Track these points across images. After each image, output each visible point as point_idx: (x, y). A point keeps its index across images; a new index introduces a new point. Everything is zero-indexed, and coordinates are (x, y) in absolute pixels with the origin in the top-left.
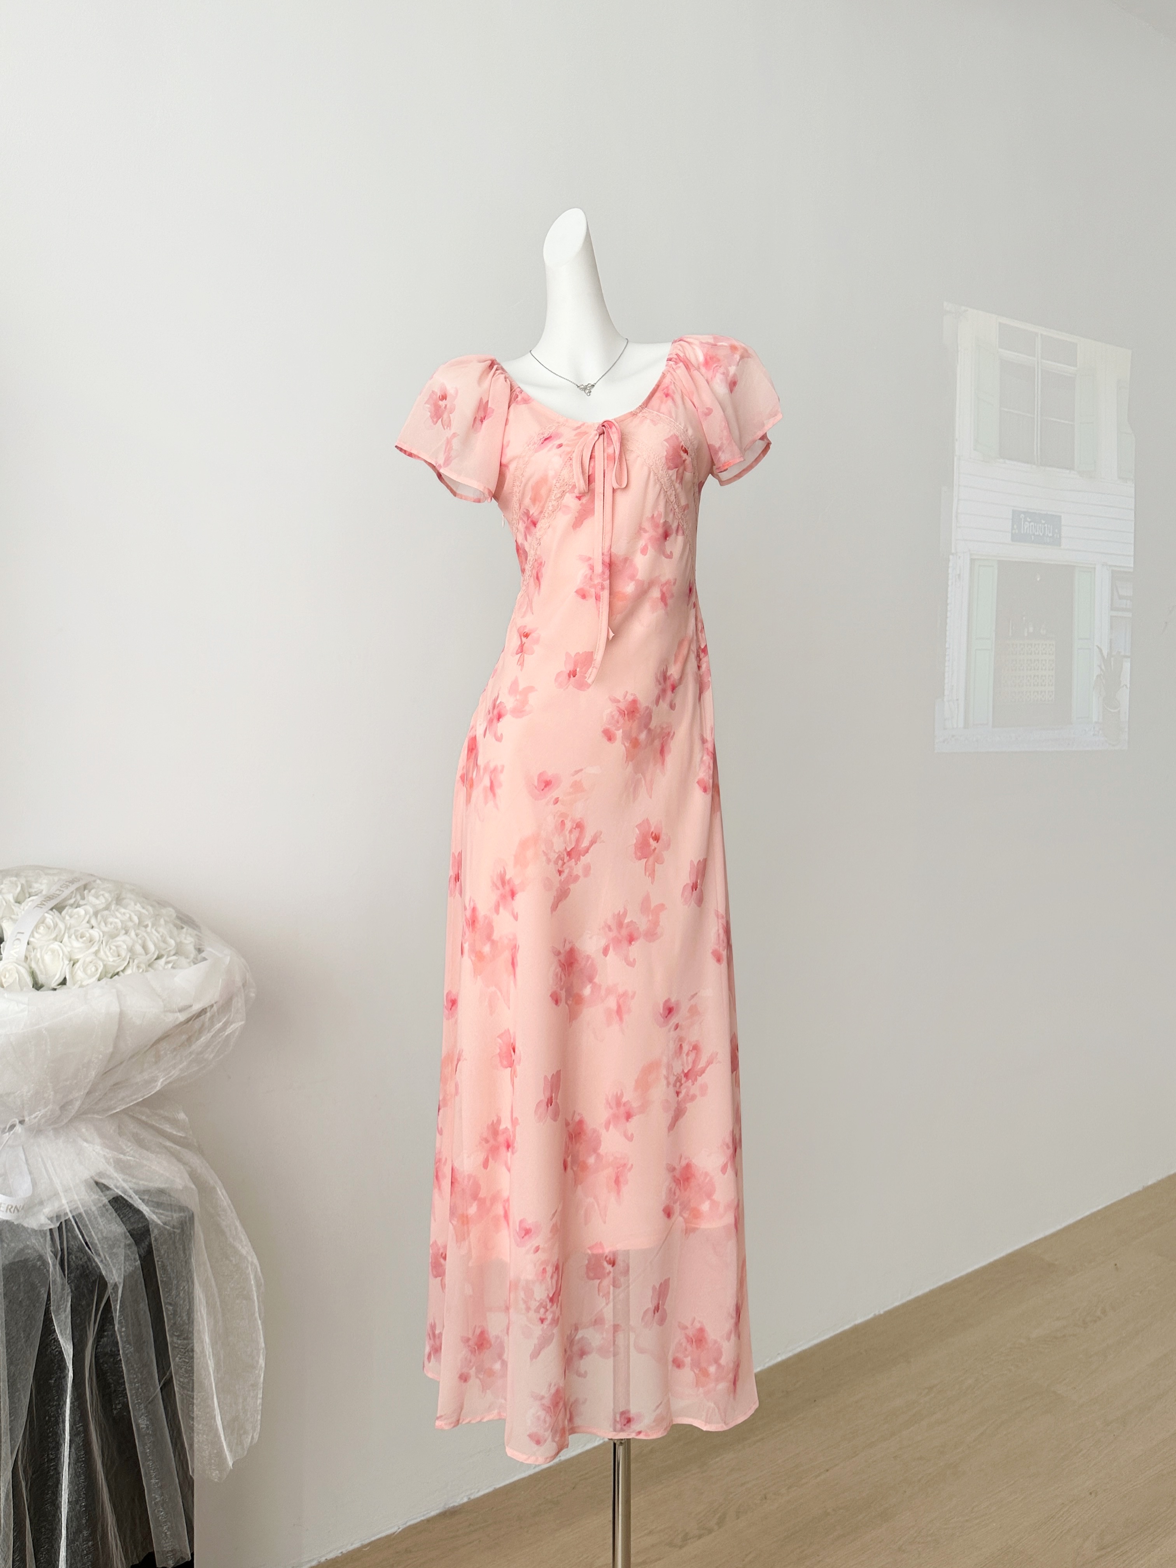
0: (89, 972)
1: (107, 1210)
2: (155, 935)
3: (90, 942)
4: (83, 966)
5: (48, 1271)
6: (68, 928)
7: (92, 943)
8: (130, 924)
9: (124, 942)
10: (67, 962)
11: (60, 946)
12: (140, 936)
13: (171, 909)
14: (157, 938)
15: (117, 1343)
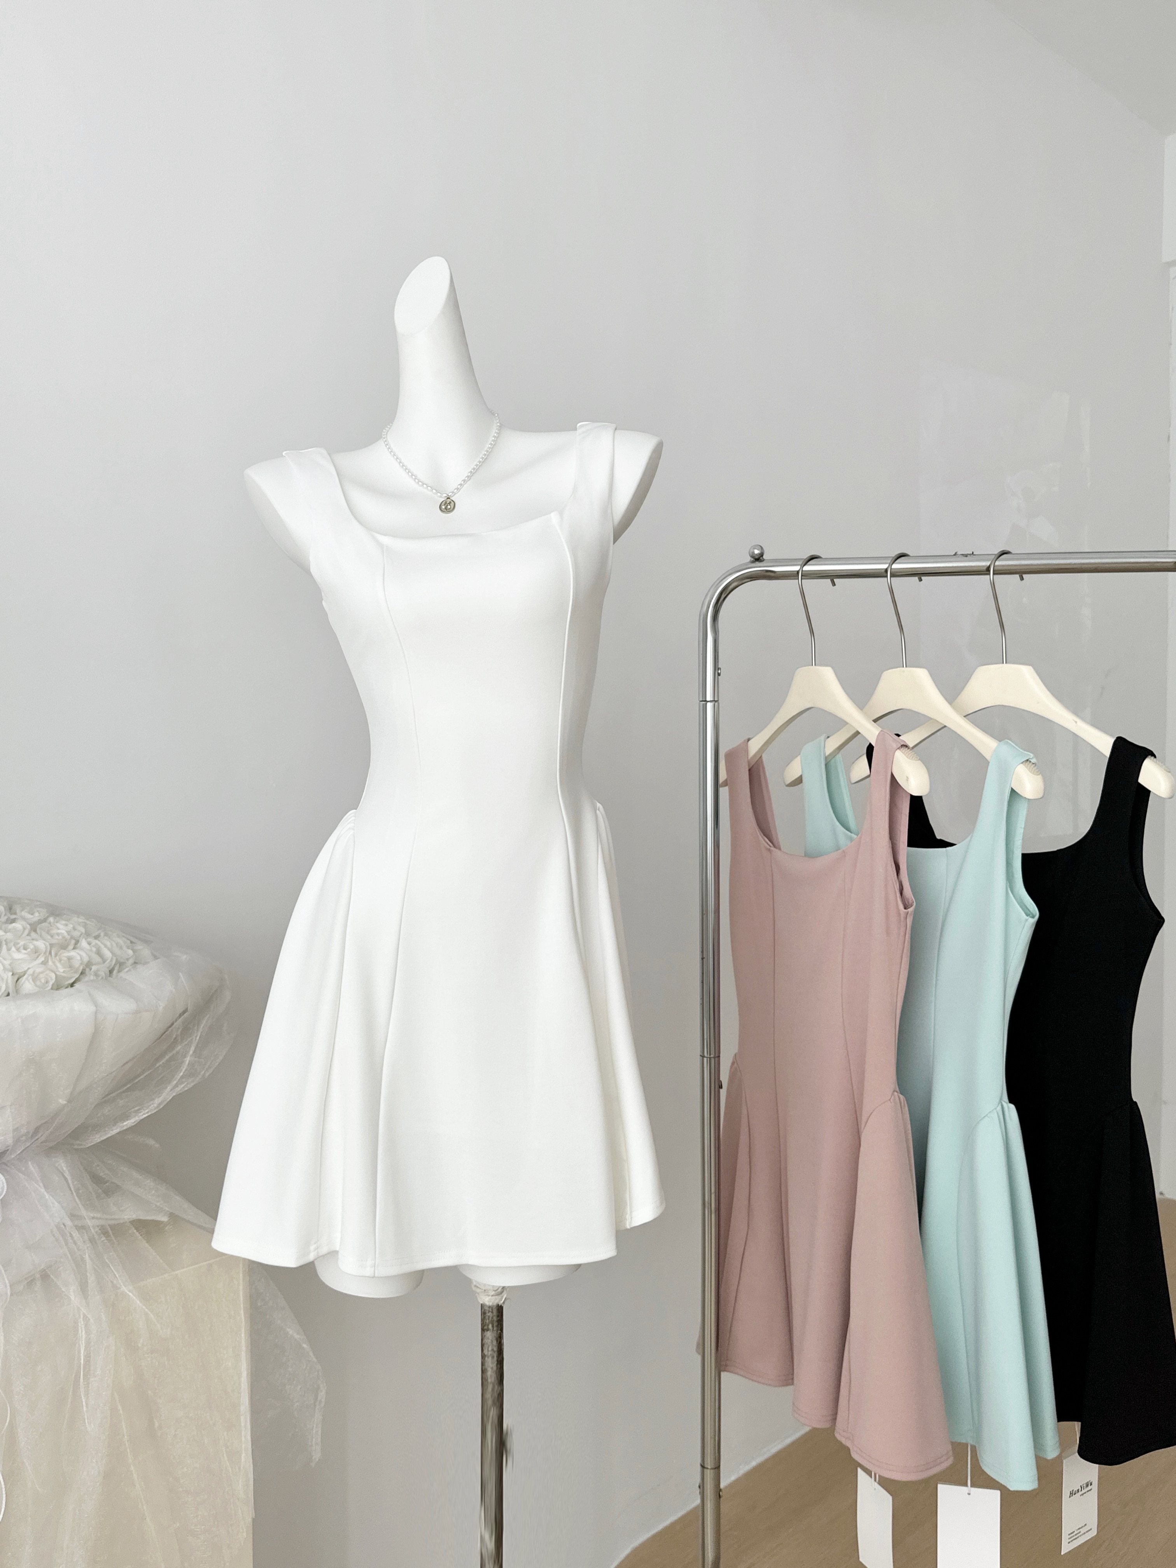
0: (38, 983)
2: (109, 944)
3: (36, 953)
6: (5, 942)
7: (37, 954)
10: (10, 975)
14: (112, 947)
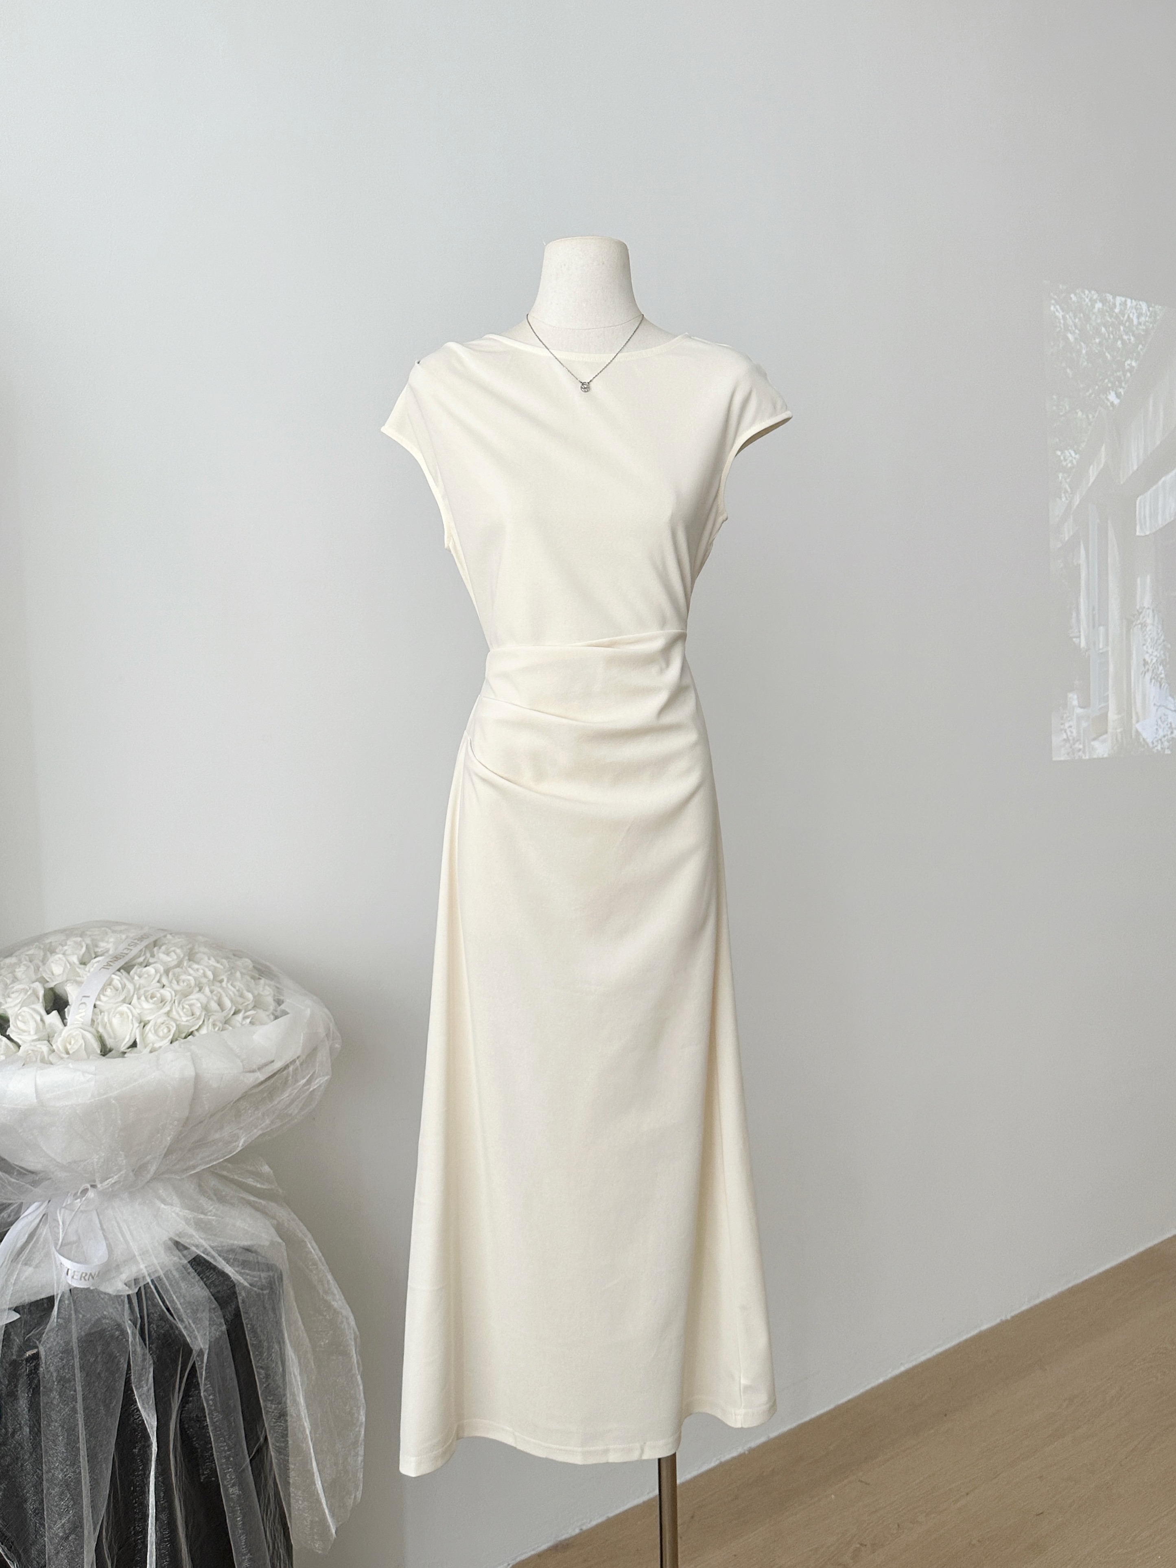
0: (161, 1034)
1: (189, 1273)
2: (231, 990)
3: (161, 1002)
4: (154, 1028)
5: (127, 1341)
6: (137, 989)
7: (163, 1003)
8: (204, 980)
9: (198, 1000)
10: (136, 1025)
11: (129, 1008)
12: (214, 993)
13: (247, 960)
14: (234, 993)
15: (204, 1409)
